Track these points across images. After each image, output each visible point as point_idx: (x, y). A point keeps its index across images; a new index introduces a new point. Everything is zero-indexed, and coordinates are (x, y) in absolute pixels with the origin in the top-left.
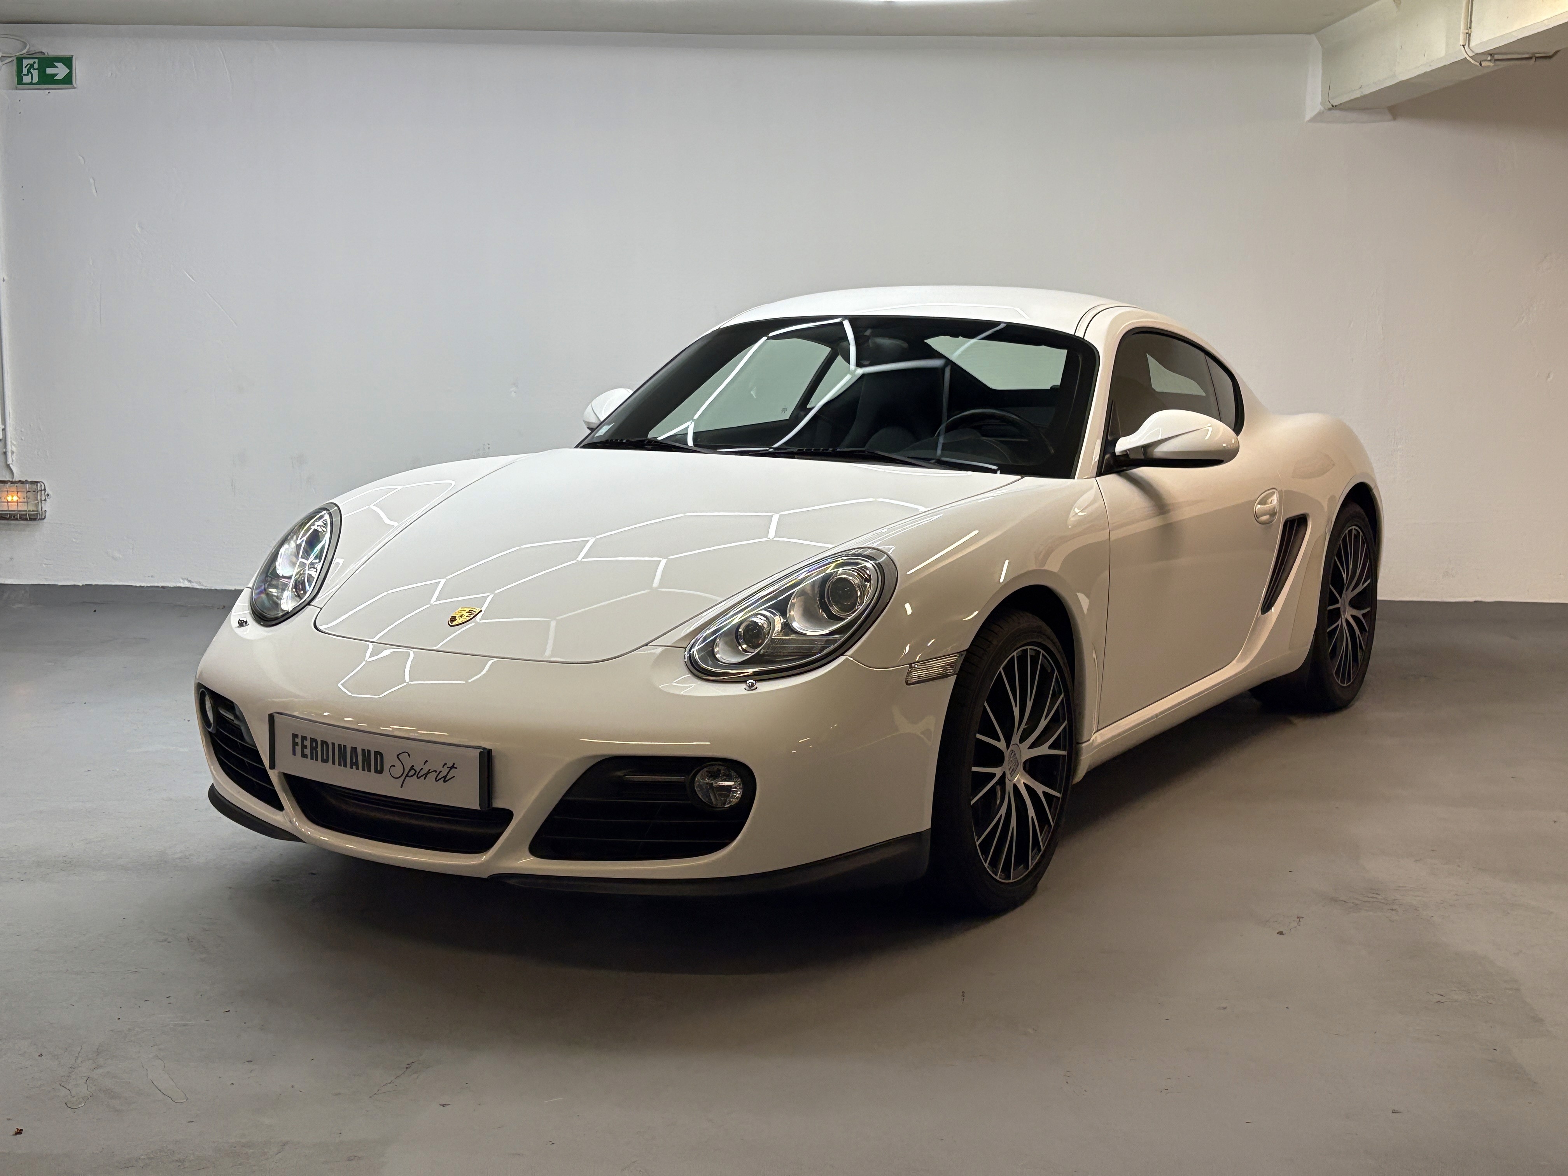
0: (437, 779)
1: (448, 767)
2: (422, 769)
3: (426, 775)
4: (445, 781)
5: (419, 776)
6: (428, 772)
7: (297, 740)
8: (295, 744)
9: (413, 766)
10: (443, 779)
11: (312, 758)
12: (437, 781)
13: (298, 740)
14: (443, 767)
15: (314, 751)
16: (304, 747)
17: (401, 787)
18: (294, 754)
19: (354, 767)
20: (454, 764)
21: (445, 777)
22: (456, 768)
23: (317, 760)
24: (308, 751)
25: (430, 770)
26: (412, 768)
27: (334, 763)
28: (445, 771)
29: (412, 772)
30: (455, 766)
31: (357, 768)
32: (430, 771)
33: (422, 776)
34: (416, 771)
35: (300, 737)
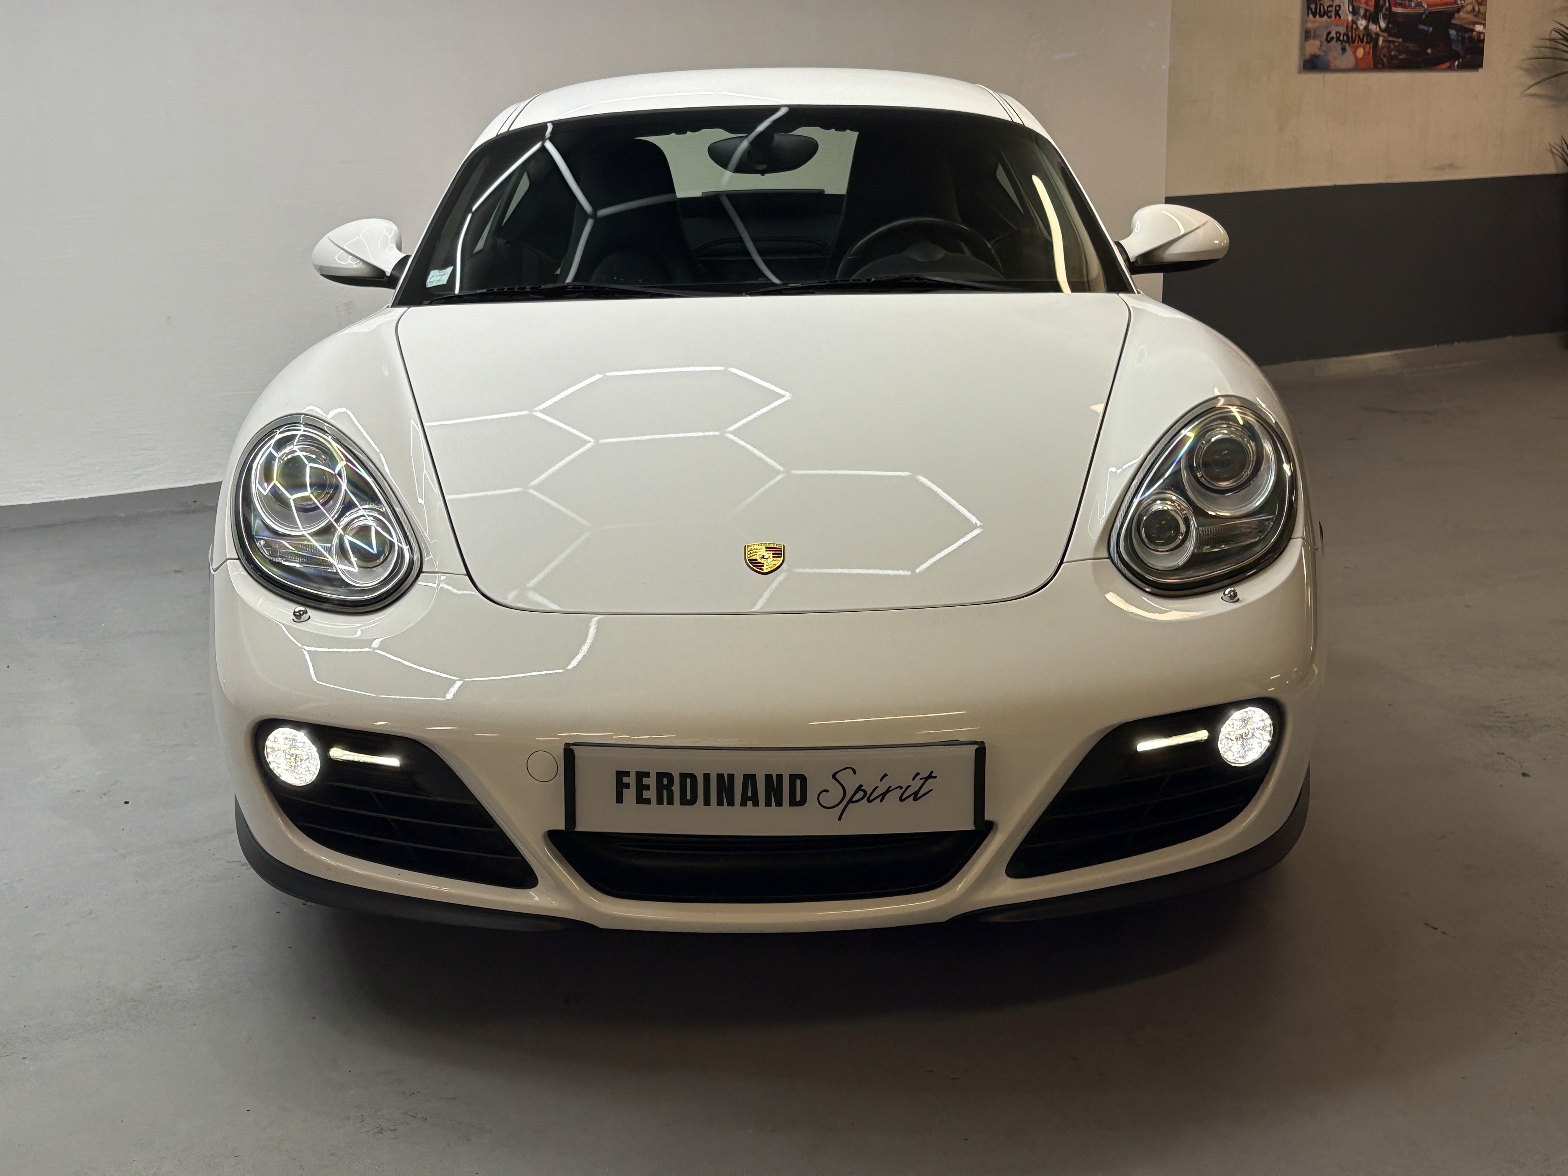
0: (903, 797)
1: (921, 779)
2: (876, 788)
3: (883, 795)
4: (915, 799)
5: (871, 799)
6: (888, 791)
7: (625, 780)
8: (621, 786)
9: (861, 786)
10: (912, 797)
11: (660, 801)
12: (901, 800)
13: (631, 780)
14: (914, 779)
15: (665, 792)
16: (641, 788)
17: (840, 819)
18: (620, 799)
19: (750, 803)
20: (932, 772)
21: (917, 793)
22: (935, 777)
23: (670, 802)
24: (651, 794)
25: (890, 787)
26: (860, 788)
27: (707, 802)
28: (916, 785)
29: (861, 794)
30: (933, 775)
31: (756, 804)
32: (890, 789)
33: (879, 796)
34: (865, 792)
35: (633, 775)
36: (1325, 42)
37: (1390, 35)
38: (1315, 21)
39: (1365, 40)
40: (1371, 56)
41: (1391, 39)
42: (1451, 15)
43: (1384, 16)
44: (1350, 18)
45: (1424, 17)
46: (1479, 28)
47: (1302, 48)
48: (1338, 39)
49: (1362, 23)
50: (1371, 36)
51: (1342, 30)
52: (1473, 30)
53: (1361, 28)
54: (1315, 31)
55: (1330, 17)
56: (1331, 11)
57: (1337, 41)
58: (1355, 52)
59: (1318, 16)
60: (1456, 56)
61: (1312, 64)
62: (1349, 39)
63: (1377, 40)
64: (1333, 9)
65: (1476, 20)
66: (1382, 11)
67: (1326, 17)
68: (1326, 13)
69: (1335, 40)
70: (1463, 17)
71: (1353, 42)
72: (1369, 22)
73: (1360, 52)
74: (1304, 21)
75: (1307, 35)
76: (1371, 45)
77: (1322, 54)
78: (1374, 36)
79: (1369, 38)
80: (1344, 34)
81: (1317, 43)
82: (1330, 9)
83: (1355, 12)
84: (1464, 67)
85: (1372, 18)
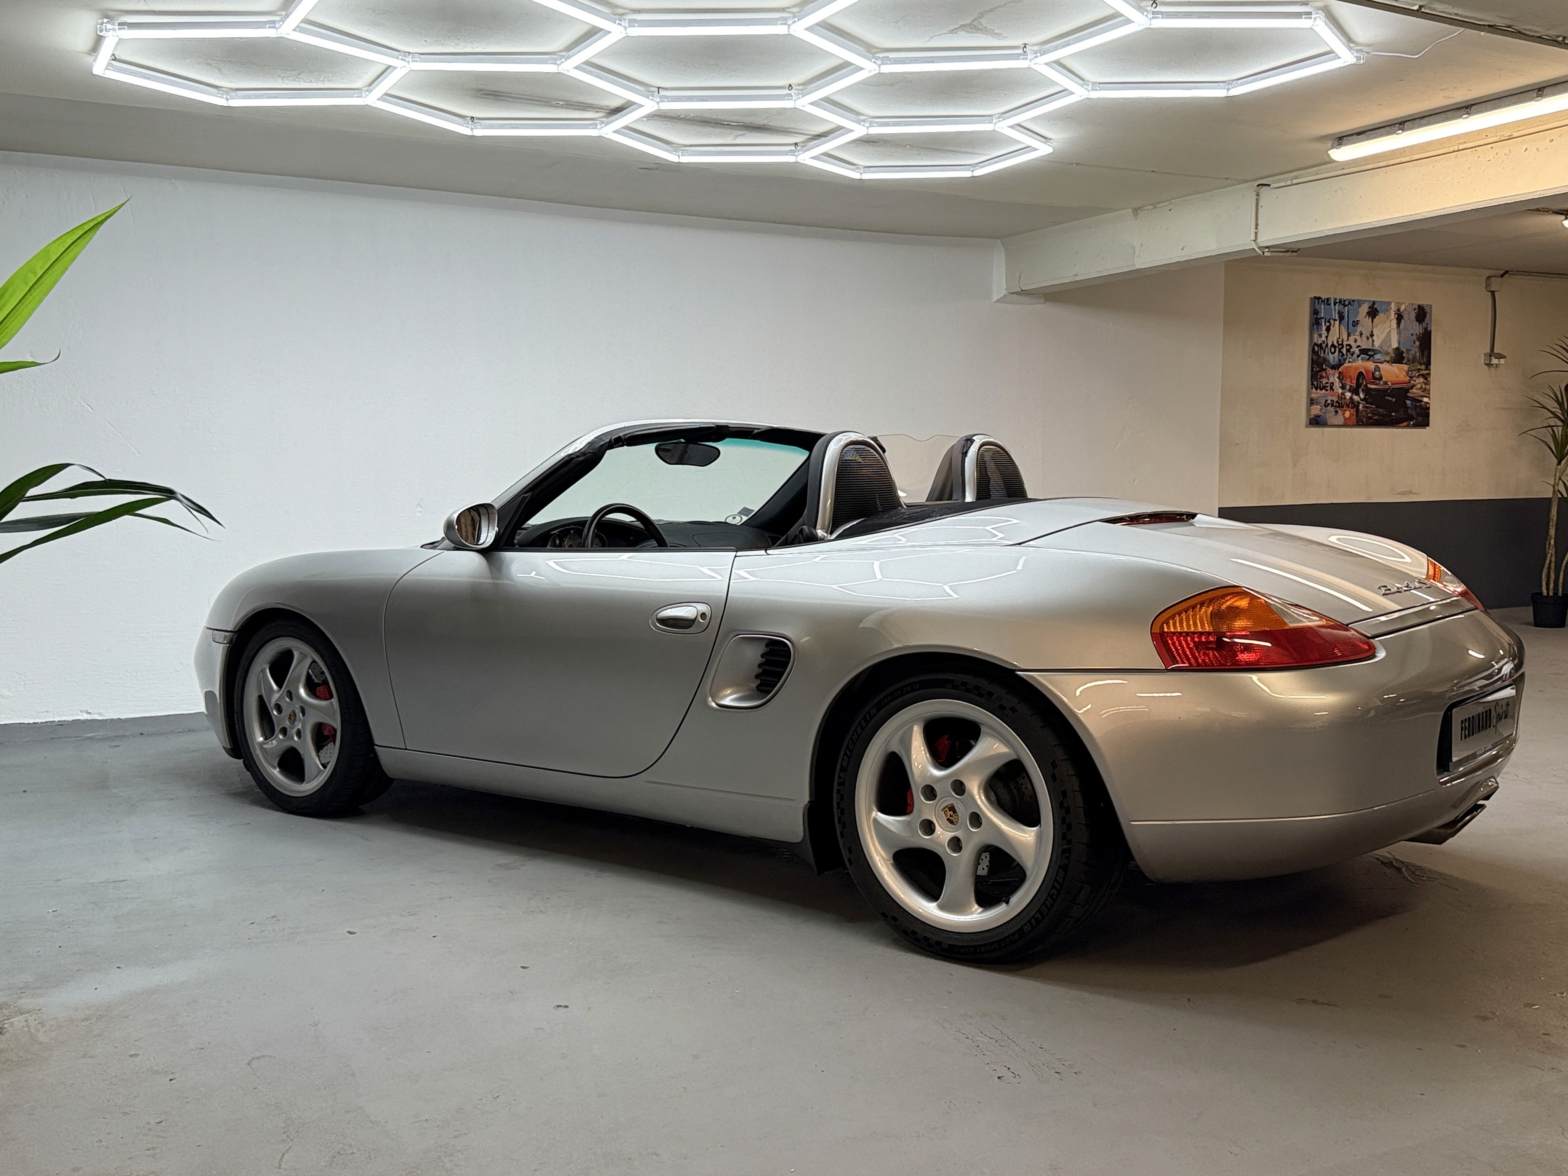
36: (1324, 407)
37: (1367, 403)
38: (1317, 393)
39: (1350, 406)
40: (1355, 417)
41: (1367, 405)
42: (1407, 391)
43: (1363, 390)
44: (1340, 391)
45: (1389, 391)
46: (1426, 400)
47: (1308, 411)
48: (1332, 405)
49: (1348, 395)
50: (1354, 403)
51: (1335, 399)
52: (1422, 401)
53: (1348, 397)
54: (1317, 399)
55: (1327, 390)
56: (1327, 387)
57: (1332, 407)
58: (1344, 414)
59: (1319, 390)
60: (1412, 418)
61: (1316, 422)
62: (1339, 405)
63: (1359, 406)
64: (1328, 385)
65: (1422, 394)
66: (1361, 387)
67: (1324, 390)
68: (1324, 388)
69: (1330, 405)
70: (1415, 392)
71: (1343, 407)
72: (1353, 394)
73: (1347, 414)
74: (1309, 393)
75: (1312, 402)
76: (1355, 409)
77: (1322, 414)
78: (1356, 403)
79: (1353, 405)
80: (1337, 402)
81: (1319, 407)
82: (1327, 385)
83: (1343, 387)
84: (1417, 425)
85: (1355, 391)
